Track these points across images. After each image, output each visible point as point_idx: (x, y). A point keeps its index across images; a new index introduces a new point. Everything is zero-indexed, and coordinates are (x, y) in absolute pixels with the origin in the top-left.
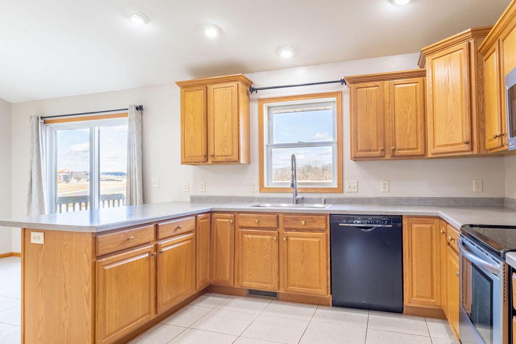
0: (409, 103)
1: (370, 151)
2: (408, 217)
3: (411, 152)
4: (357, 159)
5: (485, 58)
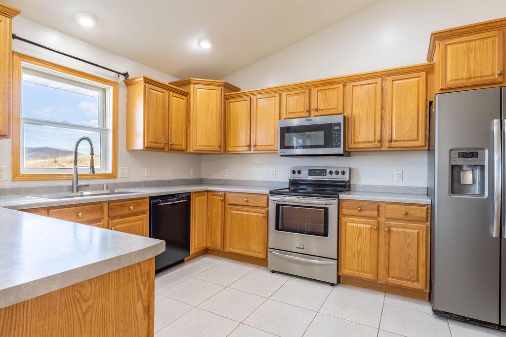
0: (179, 112)
1: (157, 143)
2: (194, 193)
3: (180, 148)
4: (148, 148)
5: (230, 100)
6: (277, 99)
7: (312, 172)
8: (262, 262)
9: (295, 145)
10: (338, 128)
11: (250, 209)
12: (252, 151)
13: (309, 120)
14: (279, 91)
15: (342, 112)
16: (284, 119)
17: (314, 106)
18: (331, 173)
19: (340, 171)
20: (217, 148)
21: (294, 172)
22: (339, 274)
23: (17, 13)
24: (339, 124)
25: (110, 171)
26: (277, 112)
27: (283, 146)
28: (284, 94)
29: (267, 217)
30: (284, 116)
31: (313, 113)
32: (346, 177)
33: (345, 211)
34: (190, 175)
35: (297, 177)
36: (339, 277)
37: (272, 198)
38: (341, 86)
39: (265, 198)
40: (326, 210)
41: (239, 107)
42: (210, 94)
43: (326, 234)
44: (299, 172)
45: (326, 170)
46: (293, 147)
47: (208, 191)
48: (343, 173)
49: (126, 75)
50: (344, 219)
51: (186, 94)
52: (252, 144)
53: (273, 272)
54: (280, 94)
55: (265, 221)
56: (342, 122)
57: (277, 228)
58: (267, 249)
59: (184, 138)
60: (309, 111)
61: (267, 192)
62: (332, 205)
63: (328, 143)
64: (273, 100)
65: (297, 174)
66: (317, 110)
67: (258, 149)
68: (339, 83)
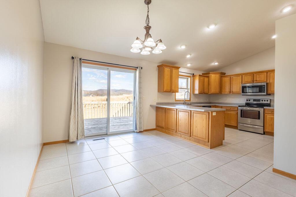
1: (201, 92)
3: (206, 93)
4: (199, 93)
5: (223, 78)
6: (241, 77)
7: (254, 100)
8: (236, 127)
9: (248, 92)
10: (264, 87)
11: (231, 111)
12: (231, 94)
13: (253, 84)
14: (242, 75)
15: (266, 81)
16: (244, 83)
17: (255, 79)
18: (262, 101)
19: (266, 100)
20: (218, 93)
21: (247, 100)
22: (264, 131)
23: (180, 68)
24: (265, 86)
25: (189, 99)
26: (241, 81)
27: (243, 92)
28: (243, 76)
29: (237, 114)
30: (243, 83)
31: (255, 82)
32: (269, 102)
33: (266, 112)
34: (207, 101)
35: (248, 102)
36: (264, 132)
37: (239, 108)
38: (266, 73)
39: (237, 108)
40: (259, 112)
41: (226, 80)
42: (216, 76)
43: (259, 119)
44: (249, 100)
45: (260, 100)
46: (247, 93)
47: (216, 106)
48: (267, 101)
49: (193, 74)
50: (266, 115)
51: (208, 77)
52: (231, 91)
53: (240, 130)
54: (242, 76)
55: (237, 115)
56: (266, 85)
57: (241, 117)
58: (237, 123)
59: (208, 90)
60: (253, 81)
61: (238, 106)
62: (261, 110)
63: (260, 91)
64: (239, 78)
65: (248, 101)
66: (256, 81)
67: (233, 93)
68: (265, 72)
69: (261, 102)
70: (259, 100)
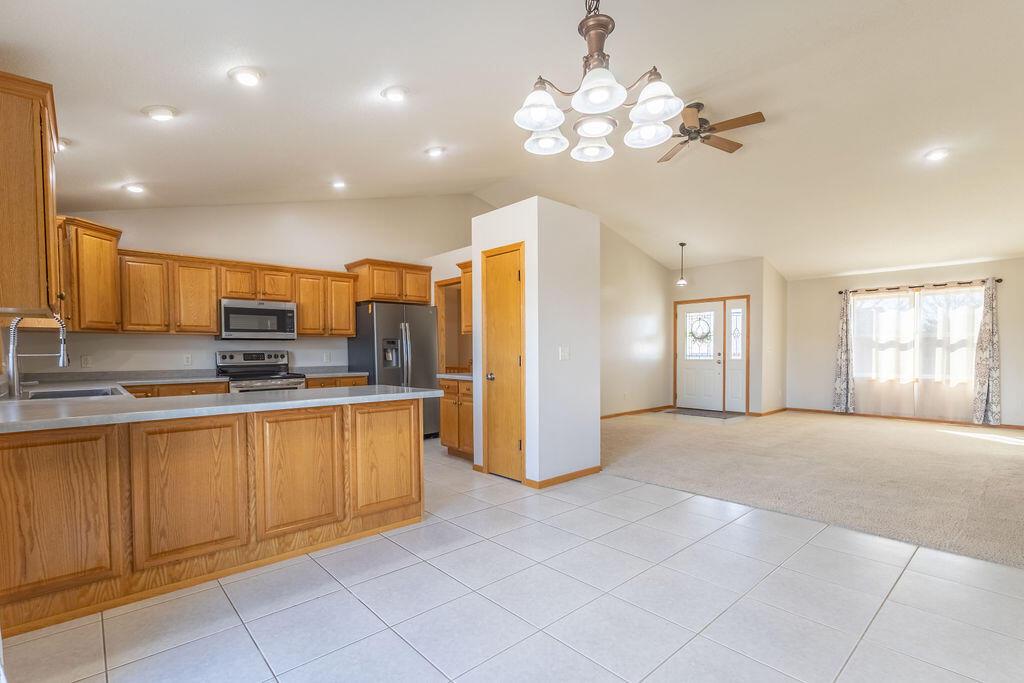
5: (128, 258)
6: (214, 272)
7: (247, 356)
10: (291, 315)
12: (172, 332)
14: (216, 264)
15: (289, 299)
16: (224, 298)
17: (260, 289)
18: (269, 357)
19: (280, 355)
21: (224, 357)
24: (292, 311)
26: (214, 288)
27: (227, 328)
28: (222, 270)
31: (261, 297)
32: (284, 361)
35: (227, 362)
38: (289, 275)
41: (148, 272)
44: (232, 357)
45: (264, 354)
48: (283, 356)
52: (173, 323)
54: (217, 268)
56: (295, 310)
60: (256, 293)
63: (281, 328)
64: (206, 272)
65: (228, 359)
66: (264, 294)
67: (183, 331)
68: (287, 272)
69: (267, 361)
70: (260, 356)
